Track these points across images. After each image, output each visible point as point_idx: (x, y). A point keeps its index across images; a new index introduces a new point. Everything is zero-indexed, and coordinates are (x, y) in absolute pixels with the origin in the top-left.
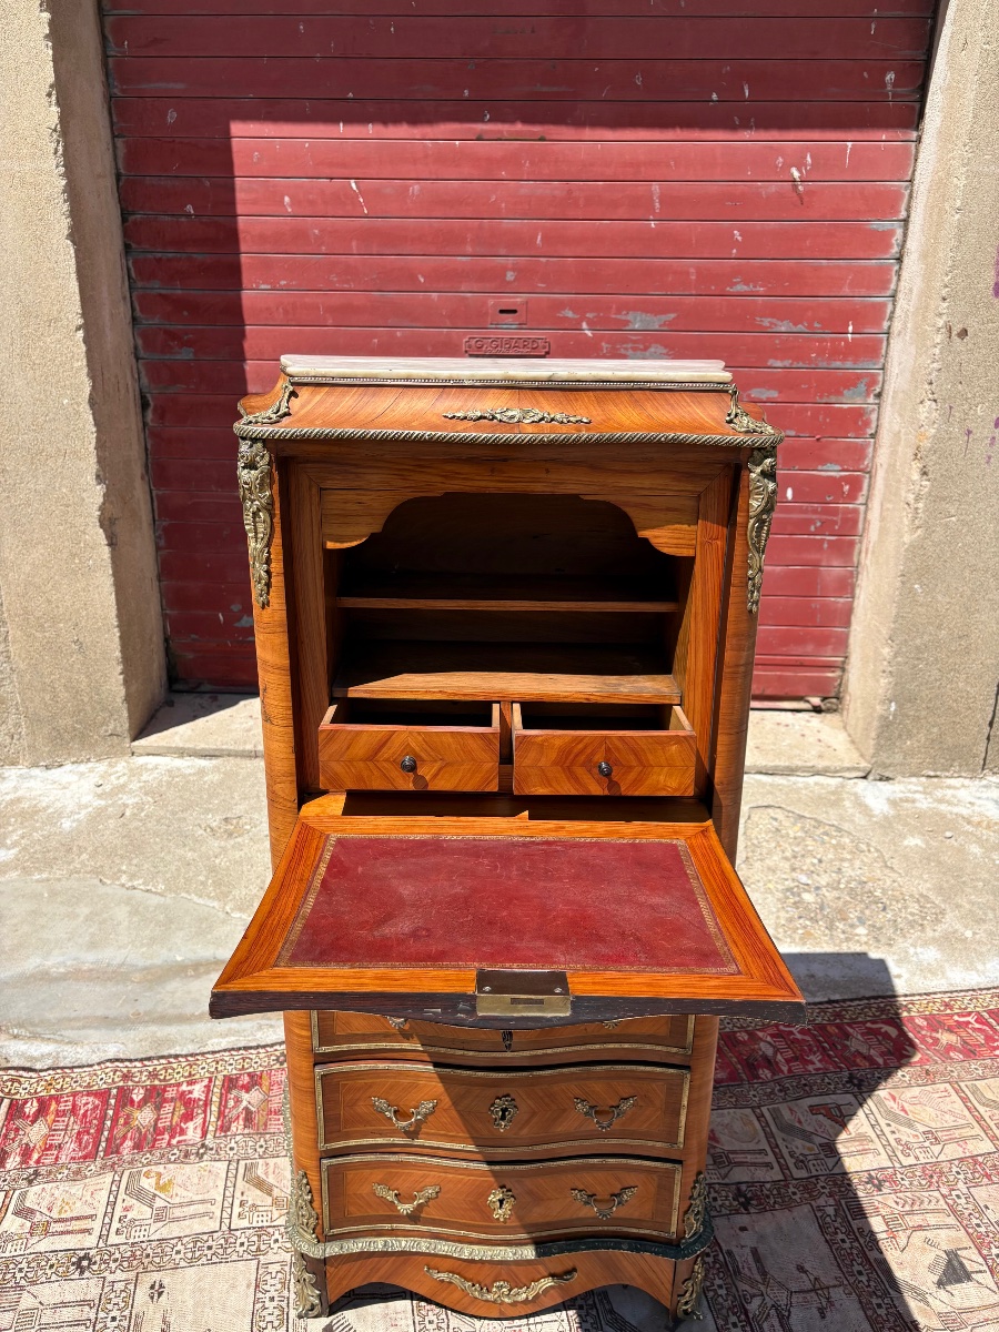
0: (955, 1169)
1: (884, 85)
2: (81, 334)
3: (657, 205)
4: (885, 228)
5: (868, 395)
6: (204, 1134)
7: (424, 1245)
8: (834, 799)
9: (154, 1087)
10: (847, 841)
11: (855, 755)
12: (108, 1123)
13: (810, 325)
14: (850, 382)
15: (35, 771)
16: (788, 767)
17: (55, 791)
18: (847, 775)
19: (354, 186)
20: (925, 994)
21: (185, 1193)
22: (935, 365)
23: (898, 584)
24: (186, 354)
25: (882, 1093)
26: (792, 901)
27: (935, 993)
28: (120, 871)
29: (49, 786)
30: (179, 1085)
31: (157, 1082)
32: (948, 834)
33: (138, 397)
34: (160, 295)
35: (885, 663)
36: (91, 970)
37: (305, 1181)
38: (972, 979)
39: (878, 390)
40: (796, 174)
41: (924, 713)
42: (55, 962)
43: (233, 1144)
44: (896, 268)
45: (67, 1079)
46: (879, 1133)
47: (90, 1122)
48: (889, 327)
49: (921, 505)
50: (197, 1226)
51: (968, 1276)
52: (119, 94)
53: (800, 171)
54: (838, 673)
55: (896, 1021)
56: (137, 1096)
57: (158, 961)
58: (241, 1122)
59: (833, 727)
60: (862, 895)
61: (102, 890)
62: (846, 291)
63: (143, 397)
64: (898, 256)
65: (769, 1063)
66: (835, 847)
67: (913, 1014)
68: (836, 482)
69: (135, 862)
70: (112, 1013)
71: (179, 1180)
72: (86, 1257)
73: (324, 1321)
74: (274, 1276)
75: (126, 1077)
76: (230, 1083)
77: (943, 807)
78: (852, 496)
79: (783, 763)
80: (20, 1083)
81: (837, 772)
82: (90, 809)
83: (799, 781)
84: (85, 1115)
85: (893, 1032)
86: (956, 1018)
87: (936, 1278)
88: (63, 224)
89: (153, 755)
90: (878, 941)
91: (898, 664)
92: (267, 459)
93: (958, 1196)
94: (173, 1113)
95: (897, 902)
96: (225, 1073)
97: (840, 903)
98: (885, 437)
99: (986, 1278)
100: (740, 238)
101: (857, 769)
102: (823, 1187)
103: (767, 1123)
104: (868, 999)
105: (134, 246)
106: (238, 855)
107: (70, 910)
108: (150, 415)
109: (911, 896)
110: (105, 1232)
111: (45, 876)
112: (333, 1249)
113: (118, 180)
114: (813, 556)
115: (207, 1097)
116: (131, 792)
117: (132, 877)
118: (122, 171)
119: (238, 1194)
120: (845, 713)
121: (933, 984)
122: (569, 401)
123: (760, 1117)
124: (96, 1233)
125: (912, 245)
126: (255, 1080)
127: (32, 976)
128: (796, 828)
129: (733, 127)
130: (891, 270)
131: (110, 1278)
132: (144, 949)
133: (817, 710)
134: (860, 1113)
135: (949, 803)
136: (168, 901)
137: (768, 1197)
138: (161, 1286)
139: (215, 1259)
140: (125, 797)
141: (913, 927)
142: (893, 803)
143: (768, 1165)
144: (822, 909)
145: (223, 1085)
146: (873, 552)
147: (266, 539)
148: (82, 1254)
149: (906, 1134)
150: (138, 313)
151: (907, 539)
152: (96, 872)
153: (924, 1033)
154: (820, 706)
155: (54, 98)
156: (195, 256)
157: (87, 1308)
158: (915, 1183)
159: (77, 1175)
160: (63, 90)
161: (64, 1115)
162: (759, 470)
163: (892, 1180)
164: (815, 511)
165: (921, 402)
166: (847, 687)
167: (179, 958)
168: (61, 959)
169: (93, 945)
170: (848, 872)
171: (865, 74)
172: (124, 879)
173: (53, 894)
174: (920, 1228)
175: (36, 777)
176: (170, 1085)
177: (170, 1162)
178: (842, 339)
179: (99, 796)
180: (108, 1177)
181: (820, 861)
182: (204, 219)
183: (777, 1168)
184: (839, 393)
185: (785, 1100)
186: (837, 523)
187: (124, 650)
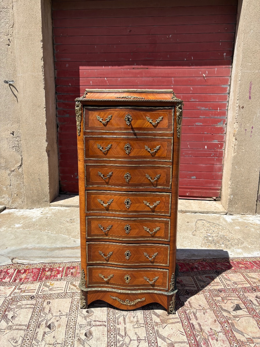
0: (240, 289)
1: (224, 56)
2: (45, 109)
3: (173, 82)
4: (225, 87)
5: (224, 124)
6: (62, 276)
7: (110, 290)
8: (218, 219)
9: (51, 268)
10: (221, 227)
11: (224, 209)
12: (40, 274)
13: (209, 108)
14: (219, 121)
16: (207, 211)
17: (31, 214)
18: (221, 214)
19: (106, 79)
20: (237, 258)
21: (57, 286)
22: (237, 115)
23: (231, 166)
24: (67, 116)
25: (224, 274)
26: (206, 239)
27: (240, 258)
28: (45, 229)
30: (56, 268)
31: (51, 267)
32: (246, 226)
33: (56, 125)
34: (63, 103)
35: (229, 185)
36: (38, 248)
37: (83, 272)
38: (250, 256)
39: (226, 123)
40: (204, 75)
41: (240, 198)
42: (29, 246)
43: (68, 278)
44: (228, 95)
45: (31, 266)
46: (222, 282)
47: (36, 274)
48: (228, 109)
49: (236, 147)
50: (59, 292)
51: (241, 309)
52: (56, 61)
53: (205, 75)
54: (220, 191)
55: (229, 262)
56: (47, 269)
57: (53, 247)
58: (70, 274)
59: (219, 204)
60: (223, 238)
61: (41, 233)
62: (217, 100)
63: (57, 125)
64: (228, 93)
65: (196, 268)
67: (234, 261)
68: (217, 145)
69: (49, 228)
70: (42, 256)
71: (55, 283)
72: (33, 296)
73: (87, 310)
74: (76, 301)
75: (44, 266)
76: (68, 268)
77: (246, 221)
78: (221, 148)
79: (206, 210)
80: (20, 267)
81: (219, 213)
82: (39, 217)
83: (210, 215)
84: (35, 273)
85: (228, 264)
86: (244, 262)
87: (233, 309)
88: (43, 86)
89: (55, 206)
90: (227, 247)
91: (233, 186)
92: (81, 105)
93: (241, 295)
94: (55, 273)
95: (232, 240)
96: (67, 266)
97: (218, 240)
98: (228, 133)
99: (246, 310)
100: (192, 89)
101: (224, 212)
102: (207, 291)
103: (195, 279)
104: (223, 258)
105: (57, 92)
106: (73, 226)
107: (33, 236)
108: (59, 129)
109: (236, 239)
110: (38, 292)
111: (28, 230)
112: (90, 289)
113: (55, 79)
114: (212, 162)
115: (63, 270)
116: (49, 214)
117: (48, 230)
118: (56, 77)
119: (68, 287)
121: (240, 256)
122: (140, 95)
123: (193, 278)
124: (36, 292)
125: (231, 90)
126: (74, 268)
127: (24, 248)
128: (208, 224)
129: (189, 66)
131: (38, 300)
132: (50, 244)
133: (215, 200)
134: (218, 277)
135: (247, 220)
136: (56, 235)
137: (193, 293)
138: (50, 302)
139: (62, 297)
140: (48, 215)
141: (236, 245)
142: (233, 220)
143: (194, 287)
144: (213, 241)
145: (66, 268)
146: (226, 160)
147: (80, 121)
149: (228, 282)
150: (57, 107)
151: (233, 155)
152: (40, 229)
153: (236, 265)
155: (42, 60)
156: (70, 94)
157: (32, 305)
158: (230, 291)
159: (32, 283)
160: (44, 58)
161: (30, 273)
162: (178, 107)
163: (224, 291)
164: (212, 151)
165: (235, 124)
166: (222, 194)
167: (58, 246)
168: (31, 246)
169: (38, 243)
170: (220, 233)
171: (219, 54)
172: (46, 231)
173: (30, 233)
174: (230, 300)
175: (27, 211)
176: (54, 268)
177: (53, 281)
178: (217, 111)
179: (42, 215)
180: (39, 283)
181: (214, 231)
182: (73, 86)
183: (196, 287)
184: (217, 124)
185: (200, 275)
186: (218, 154)
187: (50, 181)
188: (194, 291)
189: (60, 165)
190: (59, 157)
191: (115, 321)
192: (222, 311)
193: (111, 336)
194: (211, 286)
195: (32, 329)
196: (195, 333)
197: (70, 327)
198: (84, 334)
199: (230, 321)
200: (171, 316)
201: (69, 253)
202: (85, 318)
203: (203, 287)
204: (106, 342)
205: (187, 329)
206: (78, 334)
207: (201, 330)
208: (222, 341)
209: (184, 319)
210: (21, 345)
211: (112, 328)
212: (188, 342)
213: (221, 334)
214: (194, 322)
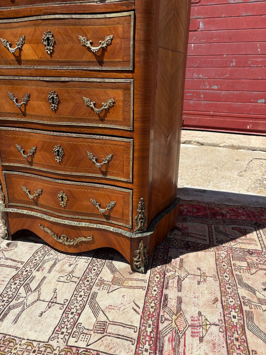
26: (259, 182)
46: (260, 240)
65: (223, 215)
87: (264, 287)
102: (225, 249)
103: (212, 229)
123: (210, 227)
134: (255, 232)
143: (206, 240)
163: (259, 253)
183: (208, 241)
185: (223, 225)
188: (201, 245)
191: (39, 264)
192: (239, 286)
193: (13, 286)
194: (236, 243)
196: (161, 314)
199: (245, 308)
200: (137, 276)
203: (222, 242)
205: (151, 303)
207: (177, 312)
208: (211, 345)
209: (155, 283)
211: (25, 273)
212: (140, 328)
213: (214, 329)
214: (172, 294)
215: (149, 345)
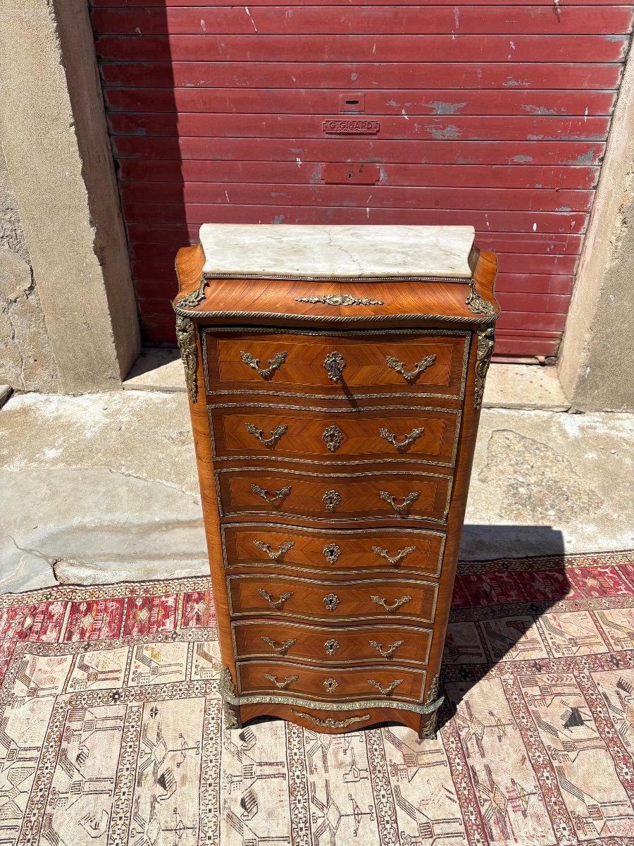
0: (584, 661)
2: (73, 129)
3: (457, 23)
4: (616, 40)
5: (594, 160)
6: (175, 626)
7: (290, 701)
8: (545, 426)
9: (147, 598)
10: (551, 454)
11: (562, 397)
12: (125, 617)
13: (559, 110)
14: (583, 150)
15: (68, 398)
16: (519, 404)
17: (79, 411)
18: (556, 410)
19: (247, 11)
20: (583, 554)
21: (167, 660)
23: (599, 295)
24: (141, 132)
25: (548, 615)
26: (512, 493)
27: (589, 553)
28: (120, 464)
29: (76, 408)
30: (160, 597)
31: (148, 595)
32: (613, 451)
33: (112, 162)
34: (122, 91)
35: (586, 343)
36: (109, 525)
37: (228, 671)
38: (613, 545)
39: (602, 156)
41: (607, 374)
42: (89, 520)
43: (190, 633)
44: (622, 69)
45: (101, 592)
46: (543, 638)
47: (115, 616)
48: (613, 112)
49: (620, 244)
50: (174, 678)
51: (581, 722)
54: (558, 341)
55: (562, 571)
56: (139, 602)
57: (145, 521)
58: (195, 621)
59: (551, 376)
60: (555, 490)
61: (111, 476)
62: (586, 85)
63: (115, 161)
64: (623, 60)
65: (487, 596)
66: (542, 458)
67: (574, 566)
68: (568, 219)
69: (129, 458)
70: (122, 552)
71: (163, 652)
72: (117, 693)
73: (240, 731)
74: (214, 706)
75: (132, 592)
76: (188, 598)
77: (613, 433)
78: (577, 229)
79: (516, 402)
80: (76, 593)
81: (548, 408)
82: (101, 424)
83: (525, 413)
84: (112, 612)
85: (561, 578)
86: (599, 569)
87: (564, 723)
89: (136, 390)
90: (560, 519)
91: (594, 344)
92: (193, 327)
93: (583, 677)
94: (158, 614)
95: (576, 494)
96: (185, 591)
97: (541, 495)
98: (602, 190)
99: (592, 724)
100: (514, 47)
101: (563, 407)
102: (508, 668)
103: (482, 631)
104: (549, 556)
105: (103, 57)
107: (94, 488)
108: (120, 173)
109: (585, 491)
110: (126, 680)
111: (78, 466)
114: (547, 268)
115: (176, 604)
116: (124, 414)
117: (128, 468)
119: (194, 661)
120: (559, 367)
121: (589, 547)
123: (478, 627)
124: (122, 680)
125: (633, 54)
126: (201, 597)
127: (77, 528)
128: (520, 445)
130: (618, 71)
131: (130, 705)
132: (137, 514)
133: (542, 364)
134: (534, 626)
135: (617, 430)
136: (150, 484)
137: (477, 672)
138: (156, 710)
139: (183, 696)
140: (121, 417)
141: (582, 511)
142: (582, 429)
143: (480, 655)
144: (530, 498)
145: (184, 599)
146: (586, 269)
148: (115, 691)
149: (559, 640)
151: (608, 266)
152: (107, 464)
153: (578, 578)
154: (544, 362)
156: (143, 63)
157: (119, 721)
158: (560, 668)
159: (110, 647)
161: (101, 612)
162: (484, 335)
163: (547, 665)
164: (551, 239)
165: (628, 174)
166: (562, 351)
167: (157, 520)
168: (92, 518)
169: (108, 510)
170: (548, 474)
172: (123, 470)
173: (84, 478)
174: (559, 694)
175: (68, 402)
176: (156, 597)
177: (158, 642)
178: (580, 120)
179: (106, 416)
180: (126, 649)
181: (532, 467)
182: (148, 38)
183: (484, 656)
184: (575, 158)
185: (493, 618)
186: (564, 246)
187: (114, 329)
188: (478, 666)
189: (136, 273)
190: (130, 253)
191: (305, 760)
192: (540, 730)
193: (298, 805)
194: (517, 652)
195: (126, 790)
196: (477, 795)
197: (208, 782)
198: (239, 801)
199: (555, 764)
200: (429, 744)
201: (186, 541)
202: (239, 754)
203: (501, 654)
204: (287, 820)
205: (461, 783)
206: (225, 802)
207: (492, 788)
208: (536, 818)
209: (454, 753)
210: (107, 833)
211: (298, 781)
212: (464, 819)
213: (533, 799)
214: (476, 762)
215: (479, 834)
